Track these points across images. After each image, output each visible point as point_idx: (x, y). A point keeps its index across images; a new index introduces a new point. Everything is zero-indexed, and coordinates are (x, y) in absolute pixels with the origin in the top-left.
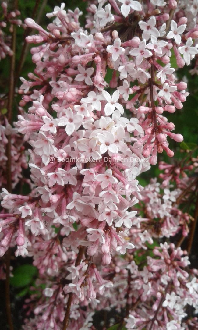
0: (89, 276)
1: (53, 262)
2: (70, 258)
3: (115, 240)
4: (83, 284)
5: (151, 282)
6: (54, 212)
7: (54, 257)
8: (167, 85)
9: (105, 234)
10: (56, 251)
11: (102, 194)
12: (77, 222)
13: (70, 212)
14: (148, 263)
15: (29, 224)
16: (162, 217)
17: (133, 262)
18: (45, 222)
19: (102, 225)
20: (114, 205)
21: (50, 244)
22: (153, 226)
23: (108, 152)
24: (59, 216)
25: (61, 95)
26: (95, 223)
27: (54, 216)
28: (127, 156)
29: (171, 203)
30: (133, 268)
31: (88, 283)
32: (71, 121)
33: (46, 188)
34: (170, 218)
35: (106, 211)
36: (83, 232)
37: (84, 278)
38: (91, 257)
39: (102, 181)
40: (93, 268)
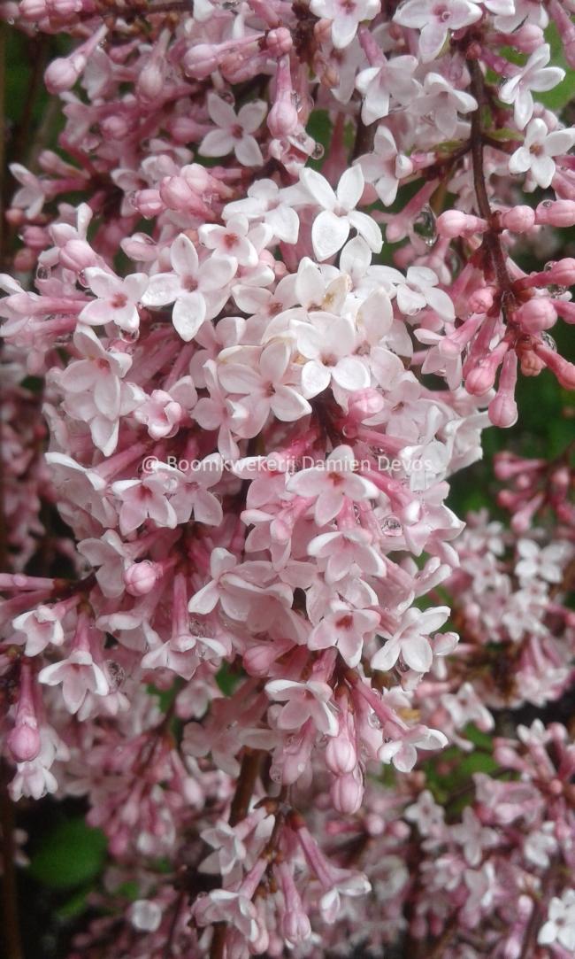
0: (282, 857)
1: (154, 811)
2: (212, 792)
3: (373, 721)
4: (262, 890)
5: (493, 859)
6: (146, 627)
7: (157, 794)
8: (542, 127)
9: (333, 699)
10: (163, 772)
11: (317, 545)
12: (231, 661)
13: (202, 624)
14: (480, 796)
15: (54, 676)
16: (516, 635)
17: (427, 796)
18: (114, 668)
19: (323, 664)
20: (366, 589)
21: (141, 749)
22: (486, 671)
23: (333, 388)
24: (164, 641)
25: (151, 200)
26: (298, 660)
27: (147, 644)
28: (401, 405)
29: (543, 587)
30: (427, 816)
31: (281, 884)
32: (191, 285)
33: (112, 540)
34: (541, 640)
35: (335, 611)
36: (254, 701)
37: (262, 866)
38: (284, 788)
39: (318, 496)
40: (295, 827)
